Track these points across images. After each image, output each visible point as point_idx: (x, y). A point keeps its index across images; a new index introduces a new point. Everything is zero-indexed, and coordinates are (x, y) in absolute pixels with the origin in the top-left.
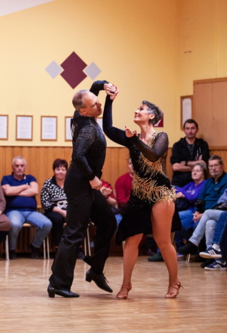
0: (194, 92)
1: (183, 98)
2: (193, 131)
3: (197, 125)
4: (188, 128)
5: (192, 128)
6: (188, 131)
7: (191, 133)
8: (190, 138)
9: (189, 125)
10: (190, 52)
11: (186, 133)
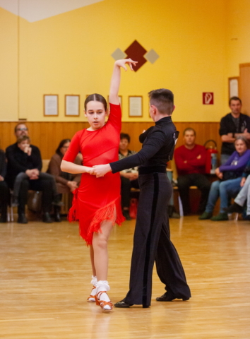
0: (240, 74)
1: (230, 79)
4: (234, 105)
9: (234, 102)
10: (236, 39)
11: (232, 109)
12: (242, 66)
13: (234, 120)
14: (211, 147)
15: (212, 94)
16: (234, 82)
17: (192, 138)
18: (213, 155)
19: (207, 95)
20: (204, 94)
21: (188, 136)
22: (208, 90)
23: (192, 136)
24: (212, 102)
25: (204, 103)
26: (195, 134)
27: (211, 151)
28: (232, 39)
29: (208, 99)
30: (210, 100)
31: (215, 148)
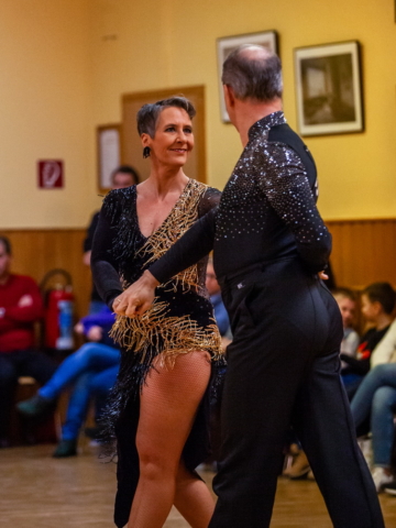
0: (124, 117)
1: (101, 129)
10: (114, 37)
12: (128, 99)
14: (59, 286)
15: (60, 164)
16: (111, 138)
18: (63, 305)
20: (42, 165)
22: (50, 155)
24: (59, 184)
25: (41, 184)
27: (58, 295)
28: (106, 39)
29: (50, 175)
30: (55, 177)
31: (69, 290)
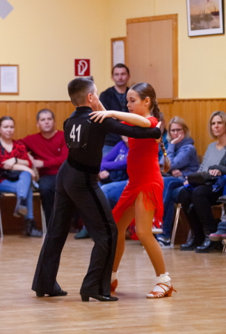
0: (127, 33)
1: (113, 40)
2: (124, 77)
3: (128, 70)
4: (117, 74)
5: (122, 74)
6: (117, 78)
7: (121, 79)
8: (120, 86)
9: (120, 70)
11: (115, 80)
12: (130, 22)
13: (119, 97)
15: (88, 61)
17: (51, 122)
19: (80, 63)
20: (77, 62)
21: (44, 120)
23: (49, 119)
26: (53, 117)
